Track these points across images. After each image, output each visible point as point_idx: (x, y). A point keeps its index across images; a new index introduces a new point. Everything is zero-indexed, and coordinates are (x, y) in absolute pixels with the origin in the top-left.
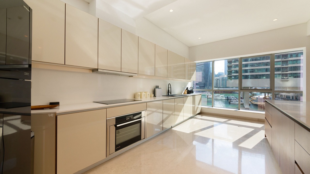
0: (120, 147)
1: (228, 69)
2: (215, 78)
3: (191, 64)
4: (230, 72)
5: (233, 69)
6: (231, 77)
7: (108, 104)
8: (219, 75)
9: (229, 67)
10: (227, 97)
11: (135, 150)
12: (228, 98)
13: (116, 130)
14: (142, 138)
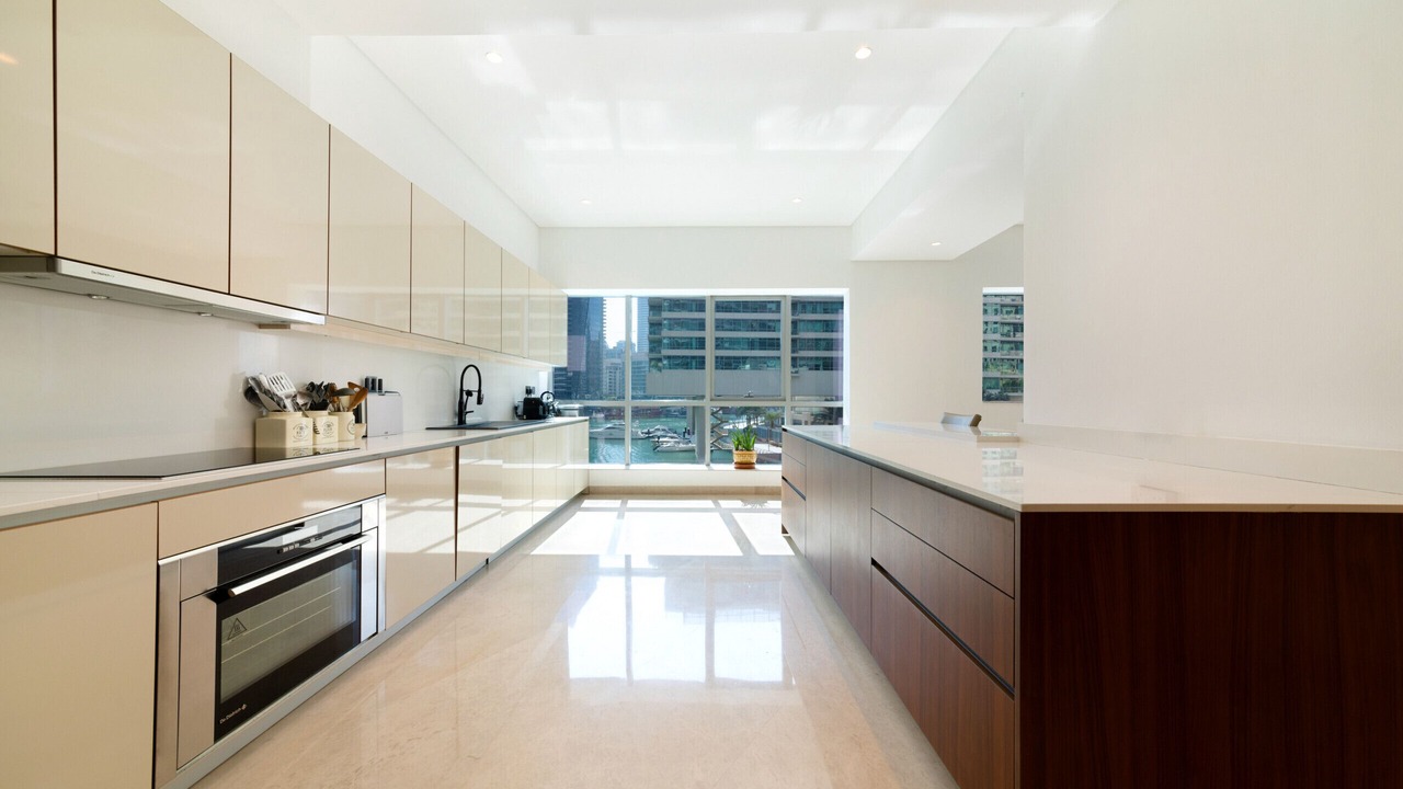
0: (244, 707)
1: (650, 333)
2: (607, 362)
3: (550, 296)
4: (655, 345)
5: (665, 333)
6: (660, 360)
7: (160, 477)
8: (620, 351)
9: (655, 326)
10: (646, 431)
11: (331, 702)
12: (649, 433)
13: (221, 616)
14: (365, 635)
